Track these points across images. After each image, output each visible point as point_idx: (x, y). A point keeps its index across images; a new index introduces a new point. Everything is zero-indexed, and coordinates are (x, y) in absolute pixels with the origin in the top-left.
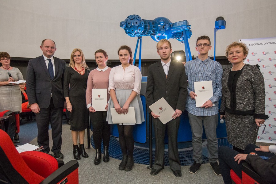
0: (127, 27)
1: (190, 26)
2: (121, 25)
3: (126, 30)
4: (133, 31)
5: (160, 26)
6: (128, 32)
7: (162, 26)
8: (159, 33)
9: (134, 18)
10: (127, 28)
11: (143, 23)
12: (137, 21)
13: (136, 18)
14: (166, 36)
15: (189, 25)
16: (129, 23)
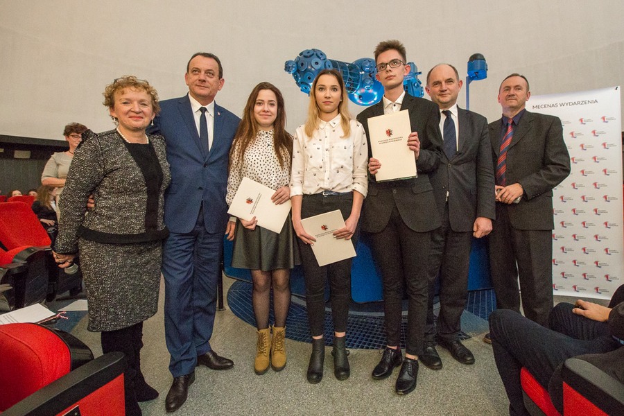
0: (298, 71)
1: (420, 73)
2: (287, 68)
3: (296, 78)
4: (309, 78)
5: (363, 73)
6: (302, 83)
7: (368, 74)
8: (362, 86)
9: (313, 54)
10: (299, 75)
11: (331, 65)
12: (318, 60)
13: (317, 54)
14: (375, 93)
15: (418, 71)
16: (302, 64)
